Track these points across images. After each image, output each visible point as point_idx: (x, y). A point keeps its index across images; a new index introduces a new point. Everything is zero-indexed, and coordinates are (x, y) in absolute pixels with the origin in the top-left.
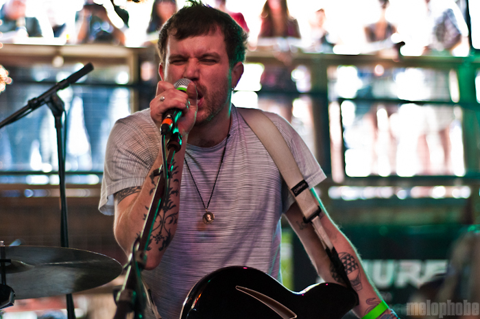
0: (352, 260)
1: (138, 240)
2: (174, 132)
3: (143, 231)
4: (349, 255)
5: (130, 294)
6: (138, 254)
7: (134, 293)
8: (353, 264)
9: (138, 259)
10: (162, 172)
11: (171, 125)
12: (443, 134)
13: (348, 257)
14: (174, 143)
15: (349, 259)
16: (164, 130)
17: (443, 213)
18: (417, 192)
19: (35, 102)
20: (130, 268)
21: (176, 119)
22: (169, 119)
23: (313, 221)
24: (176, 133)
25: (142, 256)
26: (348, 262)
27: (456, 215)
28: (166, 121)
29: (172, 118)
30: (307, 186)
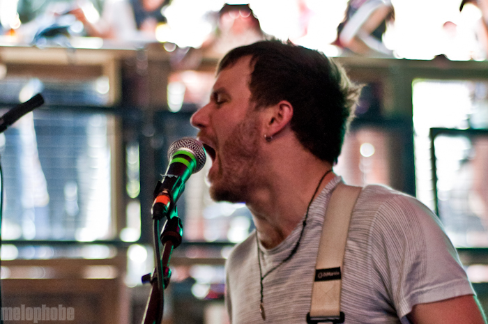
2: (171, 217)
10: (155, 279)
11: (168, 205)
14: (173, 234)
16: (157, 213)
21: (175, 195)
22: (164, 196)
24: (175, 217)
28: (160, 199)
29: (170, 195)
30: (339, 277)
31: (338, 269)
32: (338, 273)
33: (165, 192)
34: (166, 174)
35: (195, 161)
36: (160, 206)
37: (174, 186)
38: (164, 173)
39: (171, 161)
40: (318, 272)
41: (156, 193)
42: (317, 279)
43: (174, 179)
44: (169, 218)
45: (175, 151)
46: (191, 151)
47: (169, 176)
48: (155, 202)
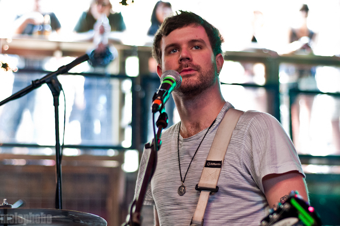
1: (134, 203)
2: (162, 112)
6: (135, 216)
9: (135, 220)
10: (152, 145)
11: (161, 105)
14: (163, 121)
16: (154, 109)
19: (37, 82)
21: (165, 100)
22: (159, 100)
24: (164, 113)
25: (138, 217)
28: (156, 101)
29: (162, 100)
30: (220, 167)
31: (220, 162)
32: (220, 164)
33: (159, 98)
34: (159, 89)
35: (175, 83)
36: (156, 106)
37: (164, 95)
38: (158, 88)
39: (162, 82)
40: (207, 162)
41: (154, 99)
42: (206, 166)
43: (164, 91)
44: (160, 112)
45: (164, 77)
46: (174, 77)
47: (162, 90)
48: (153, 103)
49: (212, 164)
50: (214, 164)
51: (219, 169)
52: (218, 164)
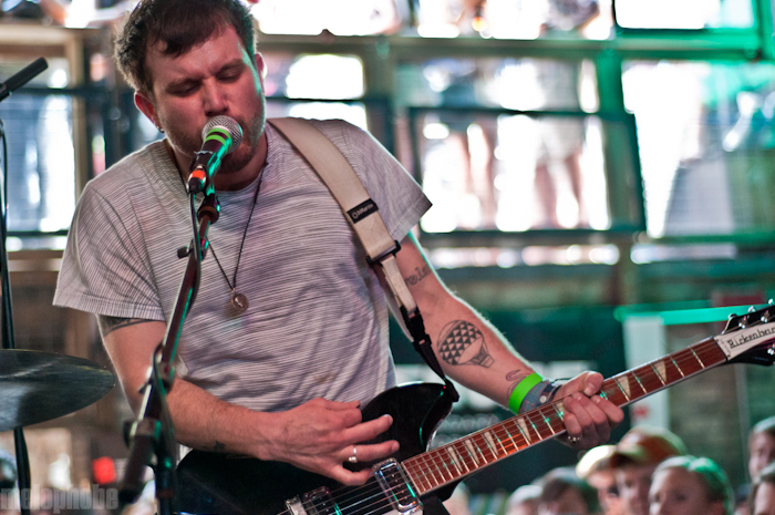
0: (470, 328)
1: (159, 348)
2: (208, 194)
3: (166, 336)
4: (464, 323)
5: (152, 426)
7: (158, 424)
8: (471, 333)
10: (191, 250)
11: (204, 180)
12: (571, 163)
13: (462, 326)
14: (209, 208)
15: (465, 328)
16: (193, 187)
17: (574, 289)
18: (534, 256)
20: (149, 388)
21: (211, 171)
22: (200, 172)
23: (384, 263)
24: (212, 195)
25: (167, 370)
26: (463, 332)
27: (595, 291)
28: (196, 173)
29: (206, 170)
30: (375, 208)
31: (370, 201)
32: (371, 206)
33: (200, 167)
35: (230, 138)
36: (196, 181)
37: (209, 161)
39: (206, 139)
41: (192, 169)
43: (208, 156)
44: (205, 194)
45: (209, 130)
46: (225, 128)
47: (205, 153)
48: (191, 176)
49: (366, 209)
50: (362, 210)
51: (375, 214)
52: (369, 207)
